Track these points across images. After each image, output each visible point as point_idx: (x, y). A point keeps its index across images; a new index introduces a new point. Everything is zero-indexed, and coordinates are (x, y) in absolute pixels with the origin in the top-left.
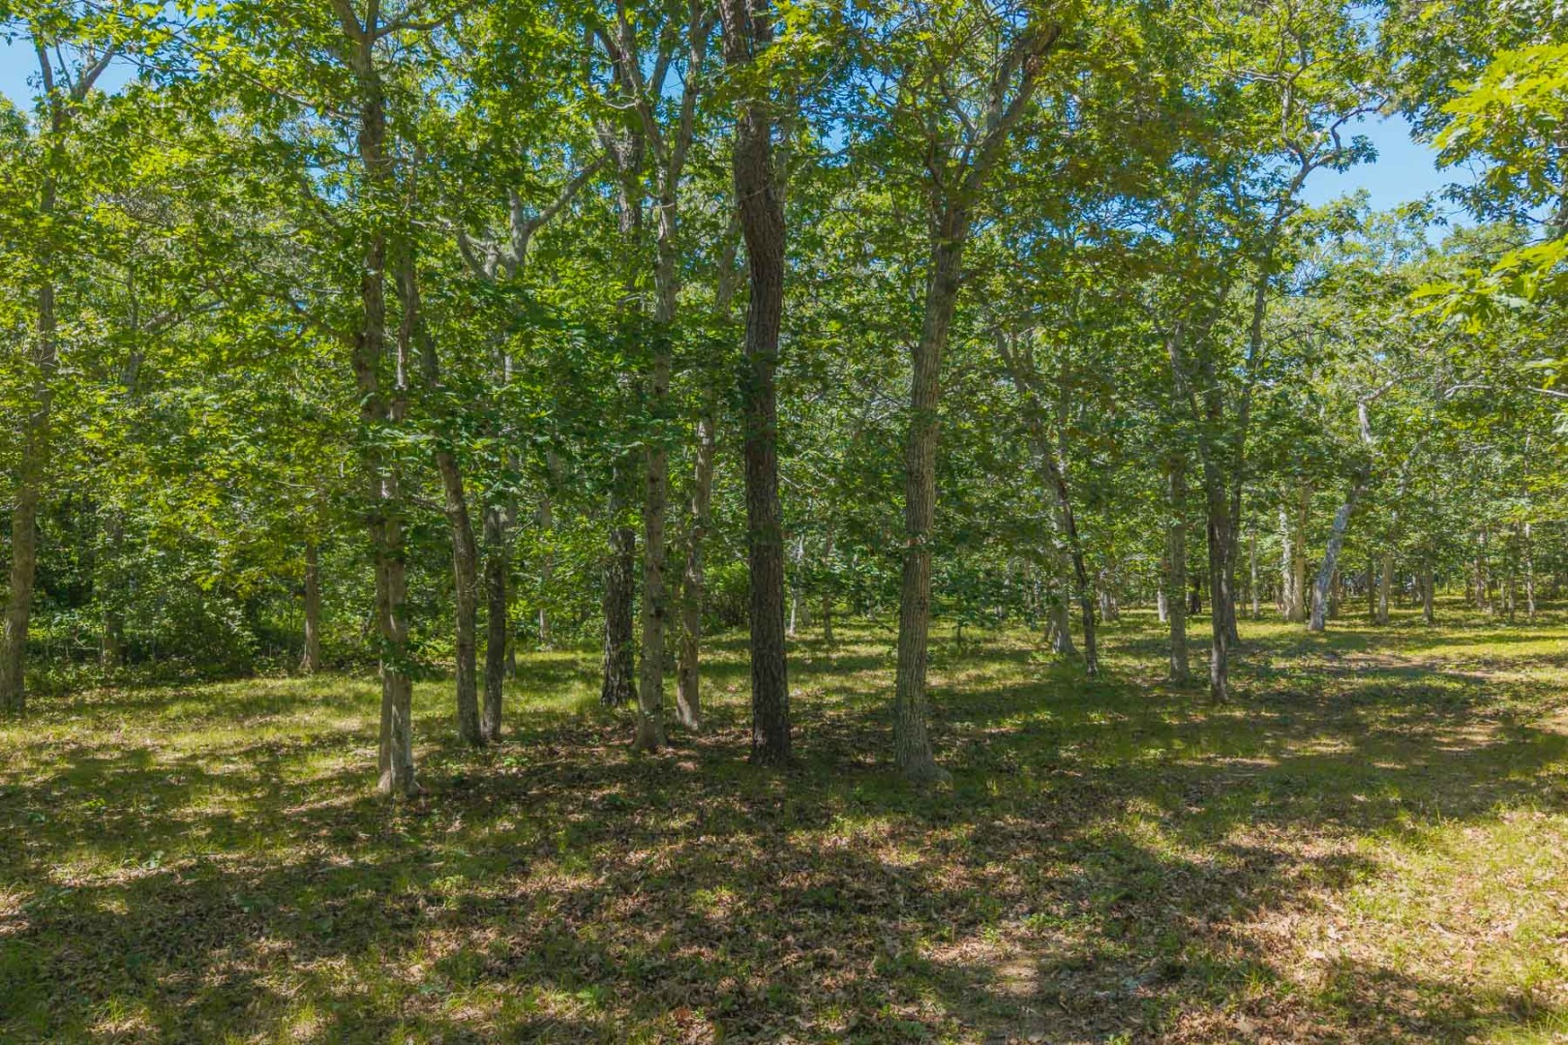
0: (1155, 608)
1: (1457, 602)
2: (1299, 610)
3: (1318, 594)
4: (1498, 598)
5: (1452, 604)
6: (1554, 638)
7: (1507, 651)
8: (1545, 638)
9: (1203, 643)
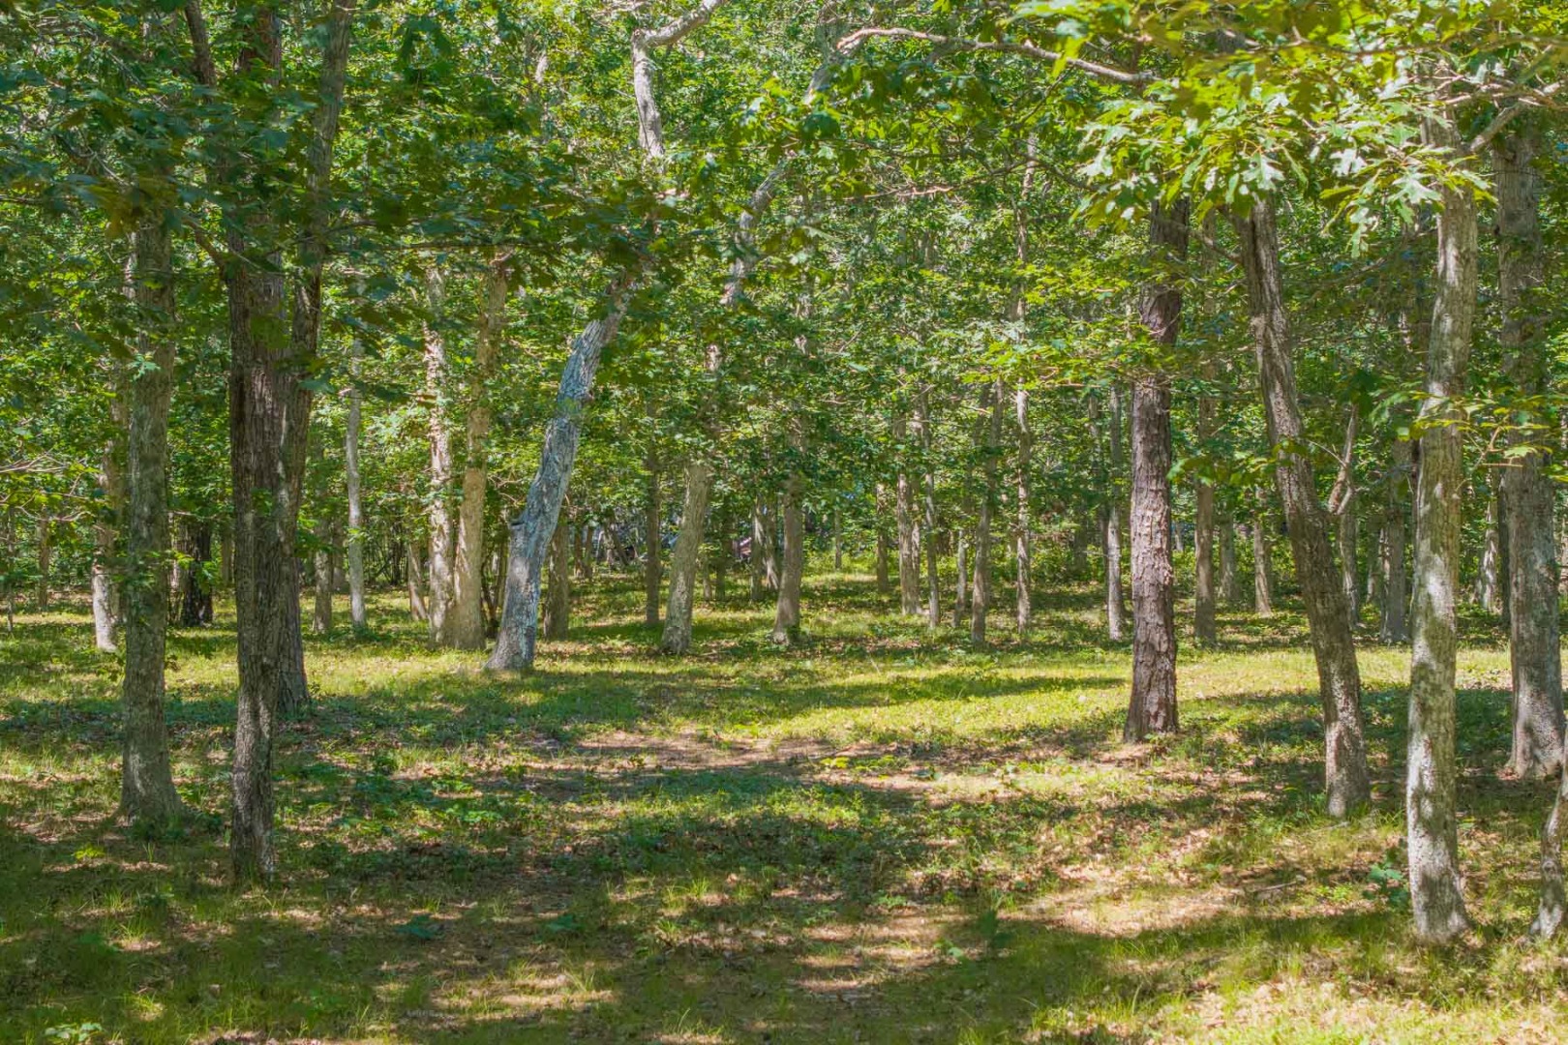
0: (85, 609)
1: (857, 589)
2: (469, 616)
3: (519, 570)
4: (951, 577)
5: (846, 596)
6: (1069, 684)
7: (967, 718)
8: (1049, 684)
9: (215, 711)
